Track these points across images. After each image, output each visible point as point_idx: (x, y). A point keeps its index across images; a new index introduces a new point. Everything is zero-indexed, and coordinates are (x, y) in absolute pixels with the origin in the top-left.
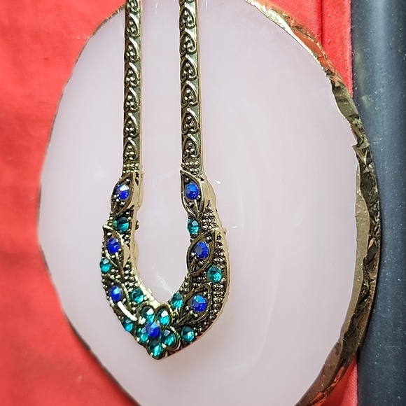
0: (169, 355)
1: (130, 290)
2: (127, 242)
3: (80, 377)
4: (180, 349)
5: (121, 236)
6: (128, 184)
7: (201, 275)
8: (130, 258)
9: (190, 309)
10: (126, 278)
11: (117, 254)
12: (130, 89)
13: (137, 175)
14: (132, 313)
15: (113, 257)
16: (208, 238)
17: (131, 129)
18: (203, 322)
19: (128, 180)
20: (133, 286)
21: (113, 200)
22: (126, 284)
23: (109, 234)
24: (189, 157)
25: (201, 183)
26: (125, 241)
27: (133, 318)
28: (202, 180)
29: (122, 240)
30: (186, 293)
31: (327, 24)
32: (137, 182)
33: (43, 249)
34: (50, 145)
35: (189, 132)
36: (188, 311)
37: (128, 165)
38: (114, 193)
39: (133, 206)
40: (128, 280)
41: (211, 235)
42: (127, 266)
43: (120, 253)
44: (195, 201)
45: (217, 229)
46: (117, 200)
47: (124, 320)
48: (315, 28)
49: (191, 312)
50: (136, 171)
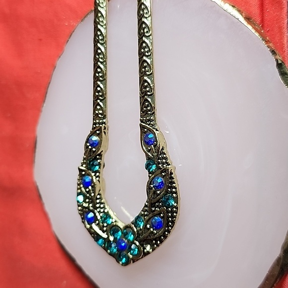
0: (133, 262)
1: (101, 214)
2: (98, 179)
3: (65, 282)
4: (142, 258)
5: (93, 174)
6: (98, 135)
7: (158, 201)
8: (100, 190)
9: (150, 227)
10: (98, 205)
11: (90, 187)
12: (99, 63)
13: (105, 128)
14: (104, 232)
15: (88, 190)
16: (163, 174)
17: (100, 94)
18: (161, 237)
19: (98, 132)
20: (104, 212)
21: (87, 147)
22: (98, 210)
23: (84, 173)
24: (146, 113)
25: (156, 132)
26: (96, 177)
27: (104, 235)
28: (157, 130)
29: (94, 177)
30: (146, 215)
31: (267, 17)
32: (105, 133)
33: (38, 184)
34: (45, 105)
35: (146, 94)
36: (149, 229)
37: (97, 121)
38: (87, 142)
39: (102, 151)
40: (100, 207)
41: (165, 172)
42: (98, 197)
43: (92, 187)
44: (152, 146)
45: (169, 166)
46: (90, 147)
47: (96, 237)
48: (258, 20)
49: (152, 230)
50: (104, 125)
